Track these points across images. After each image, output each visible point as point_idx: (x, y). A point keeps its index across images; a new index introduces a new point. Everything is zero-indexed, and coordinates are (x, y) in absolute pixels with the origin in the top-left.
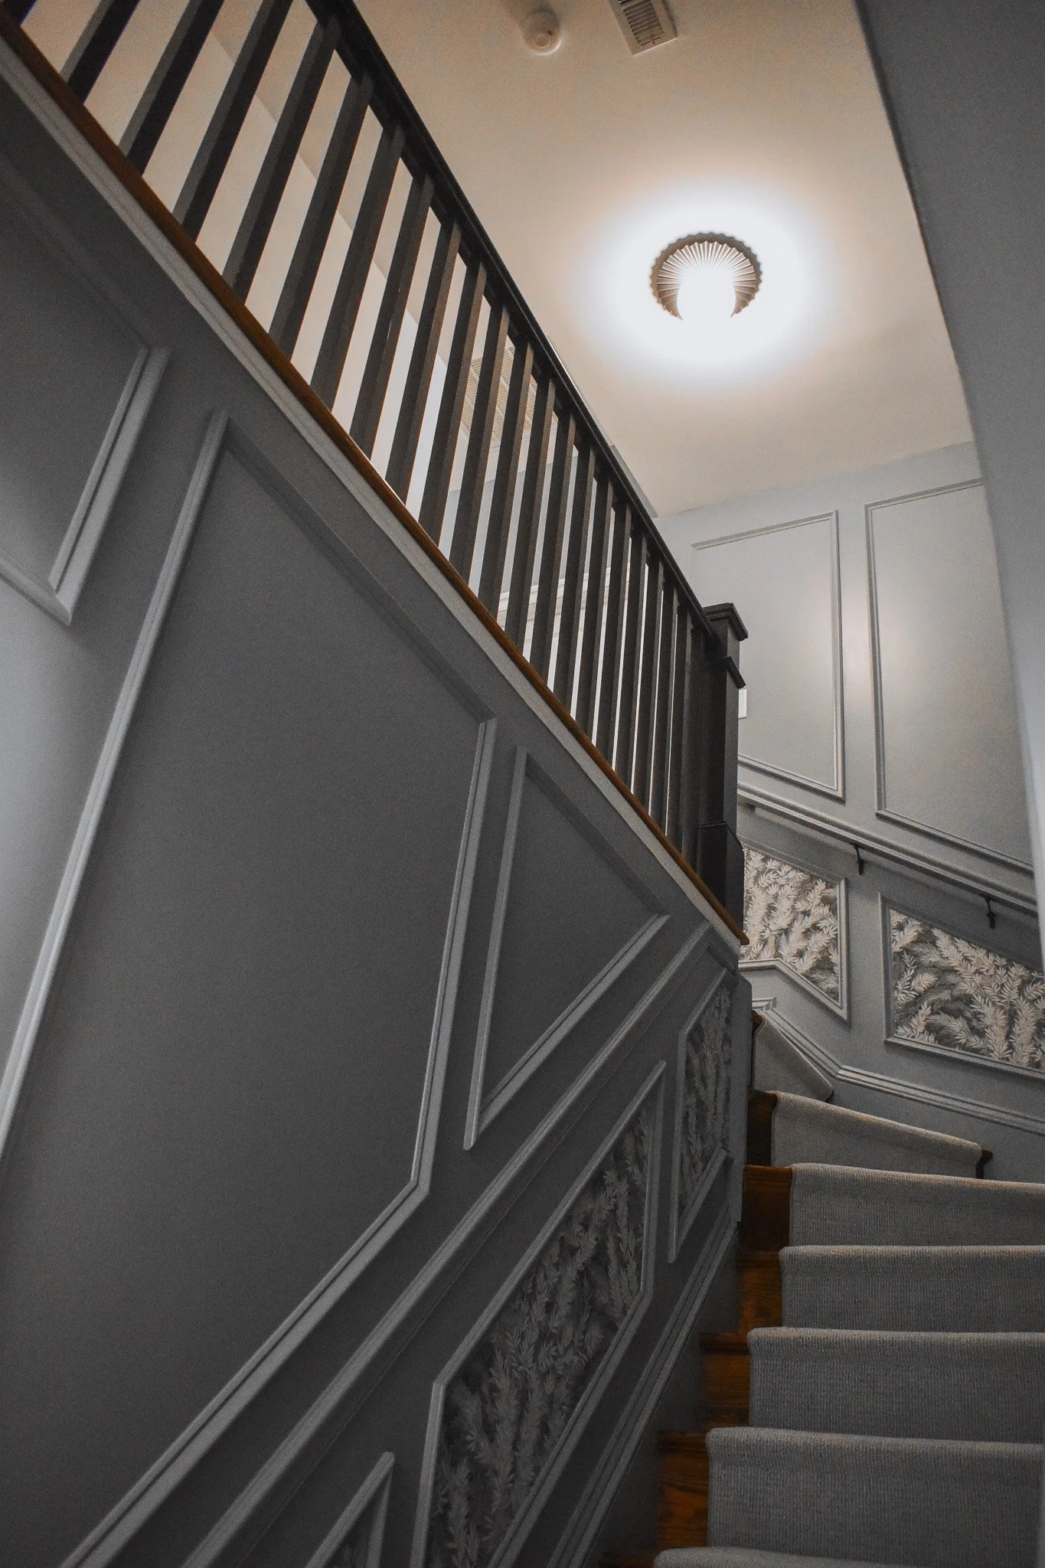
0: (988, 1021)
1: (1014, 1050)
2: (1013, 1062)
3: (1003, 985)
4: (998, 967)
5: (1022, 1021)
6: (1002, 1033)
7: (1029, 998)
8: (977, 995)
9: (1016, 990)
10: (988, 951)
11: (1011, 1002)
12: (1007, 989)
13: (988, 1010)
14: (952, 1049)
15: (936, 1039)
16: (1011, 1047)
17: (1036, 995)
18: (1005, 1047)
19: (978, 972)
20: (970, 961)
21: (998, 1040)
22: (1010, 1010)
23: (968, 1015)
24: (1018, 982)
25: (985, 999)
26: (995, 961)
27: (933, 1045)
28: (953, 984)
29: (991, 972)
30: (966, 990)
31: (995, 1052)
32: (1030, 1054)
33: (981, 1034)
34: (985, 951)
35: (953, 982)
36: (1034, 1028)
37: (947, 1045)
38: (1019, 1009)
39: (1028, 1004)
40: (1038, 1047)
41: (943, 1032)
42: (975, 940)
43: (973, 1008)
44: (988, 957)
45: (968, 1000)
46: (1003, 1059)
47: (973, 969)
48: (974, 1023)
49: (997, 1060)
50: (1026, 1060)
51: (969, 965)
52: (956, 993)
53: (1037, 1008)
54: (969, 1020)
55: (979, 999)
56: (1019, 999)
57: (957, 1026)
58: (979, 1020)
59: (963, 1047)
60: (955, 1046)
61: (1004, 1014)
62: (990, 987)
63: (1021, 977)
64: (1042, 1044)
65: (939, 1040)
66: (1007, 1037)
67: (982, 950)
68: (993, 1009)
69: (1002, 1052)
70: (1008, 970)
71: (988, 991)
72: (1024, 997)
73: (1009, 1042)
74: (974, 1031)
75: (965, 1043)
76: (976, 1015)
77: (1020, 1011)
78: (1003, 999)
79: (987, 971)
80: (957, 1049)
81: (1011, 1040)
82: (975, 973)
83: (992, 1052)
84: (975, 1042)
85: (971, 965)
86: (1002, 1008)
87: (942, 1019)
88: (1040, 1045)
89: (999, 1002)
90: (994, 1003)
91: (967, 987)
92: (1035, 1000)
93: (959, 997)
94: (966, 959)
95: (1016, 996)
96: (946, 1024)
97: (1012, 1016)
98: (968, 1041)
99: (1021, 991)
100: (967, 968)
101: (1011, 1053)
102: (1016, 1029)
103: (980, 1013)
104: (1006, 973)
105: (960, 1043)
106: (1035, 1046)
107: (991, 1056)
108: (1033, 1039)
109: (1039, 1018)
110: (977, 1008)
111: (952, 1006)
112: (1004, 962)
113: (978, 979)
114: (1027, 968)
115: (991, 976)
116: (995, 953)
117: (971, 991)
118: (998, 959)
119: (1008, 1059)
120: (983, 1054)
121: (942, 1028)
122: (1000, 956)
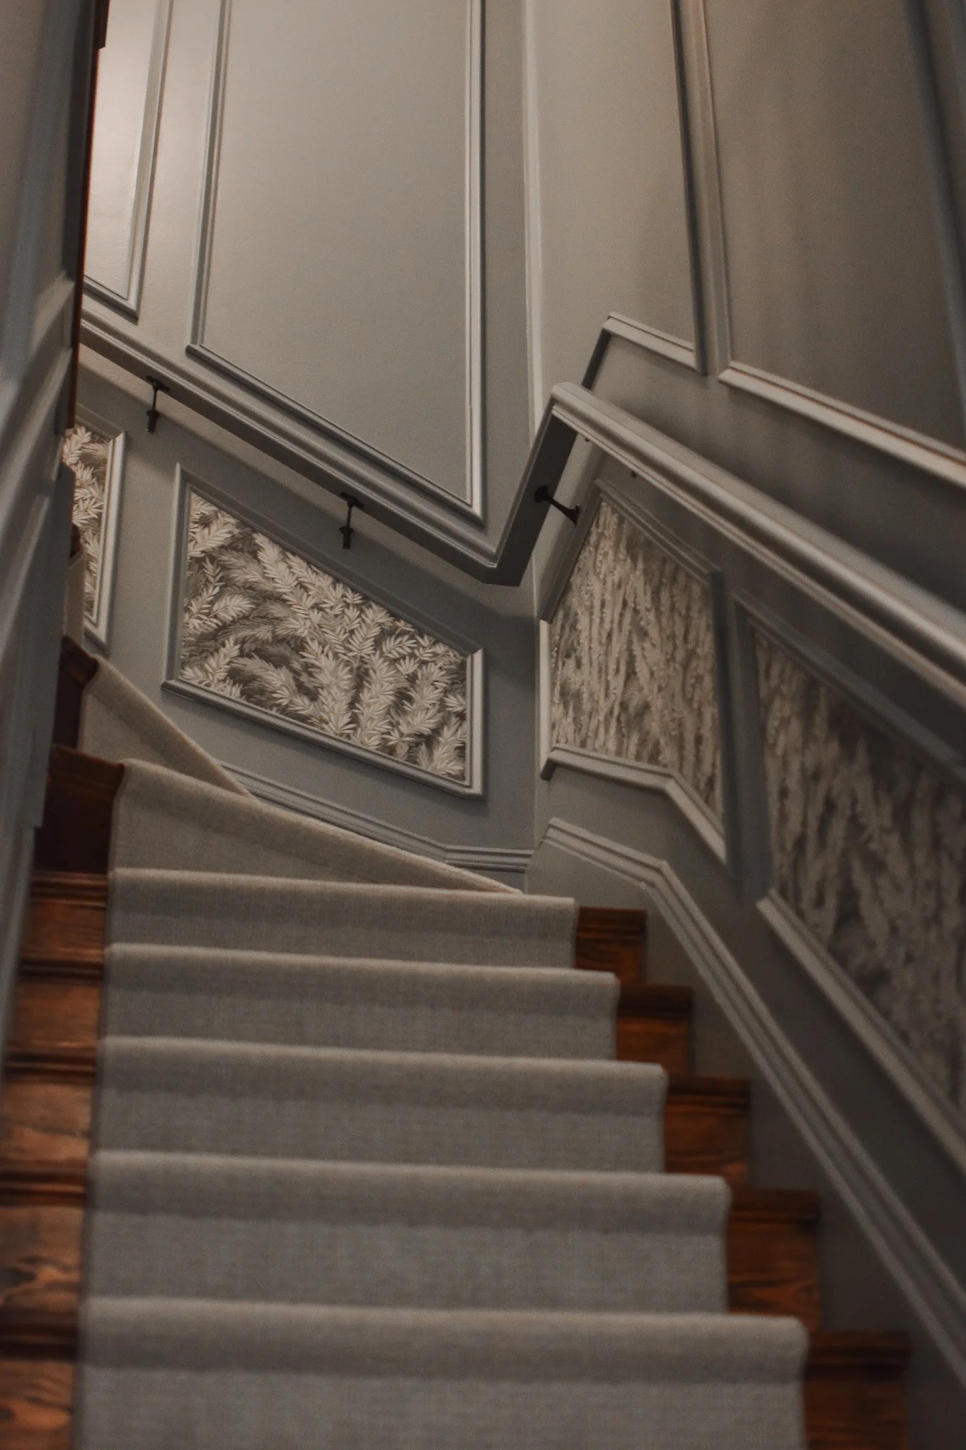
0: (324, 678)
1: (359, 726)
2: (355, 740)
3: (352, 632)
4: (348, 605)
5: (375, 688)
6: (345, 699)
7: (389, 655)
8: (312, 640)
9: (370, 642)
10: (336, 581)
11: (362, 657)
12: (358, 638)
13: (327, 663)
14: (268, 711)
15: (242, 693)
16: (354, 719)
17: (399, 653)
18: (346, 719)
19: (317, 607)
20: (306, 589)
21: (337, 707)
22: (359, 668)
23: (296, 665)
24: (376, 631)
25: (324, 647)
26: (344, 596)
27: (239, 700)
28: (277, 619)
29: (338, 610)
30: (296, 630)
31: (330, 724)
32: (383, 734)
33: (313, 696)
34: (330, 580)
35: (277, 615)
36: (392, 698)
37: (259, 703)
38: (372, 669)
39: (386, 664)
40: (395, 725)
41: (256, 685)
42: (315, 560)
43: (303, 657)
44: (335, 588)
45: (299, 645)
46: (341, 735)
47: (311, 602)
48: (304, 678)
49: (332, 734)
50: (373, 743)
51: (305, 594)
52: (281, 632)
53: (398, 671)
54: (296, 673)
55: (314, 646)
56: (374, 654)
57: (277, 679)
58: (311, 675)
59: (284, 710)
60: (271, 708)
61: (351, 670)
62: (333, 631)
63: (380, 624)
64: (401, 721)
65: (246, 694)
66: (352, 705)
67: (326, 576)
68: (334, 663)
69: (340, 725)
70: (362, 611)
71: (330, 636)
72: (382, 653)
73: (353, 713)
74: (301, 689)
75: (287, 706)
76: (308, 668)
77: (375, 672)
78: (350, 651)
79: (332, 608)
80: (273, 712)
81: (356, 711)
82: (312, 608)
83: (327, 723)
84: (303, 705)
85: (308, 596)
86: (347, 663)
87: (254, 665)
88: (398, 723)
89: (345, 654)
90: (336, 656)
91: (298, 625)
92: (396, 660)
93: (284, 639)
94: (301, 585)
95: (369, 650)
96: (258, 672)
97: (361, 677)
98: (291, 701)
99: (378, 643)
100: (301, 599)
101: (354, 729)
102: (365, 696)
103: (314, 666)
104: (359, 616)
105: (279, 705)
106: (391, 724)
107: (323, 729)
108: (388, 713)
109: (400, 685)
110: (310, 658)
111: (274, 650)
112: (357, 599)
113: (316, 617)
114: (392, 614)
115: (336, 616)
116: (346, 585)
117: (303, 632)
118: (350, 594)
119: (348, 736)
120: (312, 724)
121: (254, 678)
122: (354, 591)
